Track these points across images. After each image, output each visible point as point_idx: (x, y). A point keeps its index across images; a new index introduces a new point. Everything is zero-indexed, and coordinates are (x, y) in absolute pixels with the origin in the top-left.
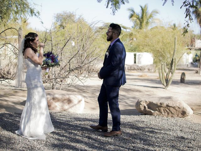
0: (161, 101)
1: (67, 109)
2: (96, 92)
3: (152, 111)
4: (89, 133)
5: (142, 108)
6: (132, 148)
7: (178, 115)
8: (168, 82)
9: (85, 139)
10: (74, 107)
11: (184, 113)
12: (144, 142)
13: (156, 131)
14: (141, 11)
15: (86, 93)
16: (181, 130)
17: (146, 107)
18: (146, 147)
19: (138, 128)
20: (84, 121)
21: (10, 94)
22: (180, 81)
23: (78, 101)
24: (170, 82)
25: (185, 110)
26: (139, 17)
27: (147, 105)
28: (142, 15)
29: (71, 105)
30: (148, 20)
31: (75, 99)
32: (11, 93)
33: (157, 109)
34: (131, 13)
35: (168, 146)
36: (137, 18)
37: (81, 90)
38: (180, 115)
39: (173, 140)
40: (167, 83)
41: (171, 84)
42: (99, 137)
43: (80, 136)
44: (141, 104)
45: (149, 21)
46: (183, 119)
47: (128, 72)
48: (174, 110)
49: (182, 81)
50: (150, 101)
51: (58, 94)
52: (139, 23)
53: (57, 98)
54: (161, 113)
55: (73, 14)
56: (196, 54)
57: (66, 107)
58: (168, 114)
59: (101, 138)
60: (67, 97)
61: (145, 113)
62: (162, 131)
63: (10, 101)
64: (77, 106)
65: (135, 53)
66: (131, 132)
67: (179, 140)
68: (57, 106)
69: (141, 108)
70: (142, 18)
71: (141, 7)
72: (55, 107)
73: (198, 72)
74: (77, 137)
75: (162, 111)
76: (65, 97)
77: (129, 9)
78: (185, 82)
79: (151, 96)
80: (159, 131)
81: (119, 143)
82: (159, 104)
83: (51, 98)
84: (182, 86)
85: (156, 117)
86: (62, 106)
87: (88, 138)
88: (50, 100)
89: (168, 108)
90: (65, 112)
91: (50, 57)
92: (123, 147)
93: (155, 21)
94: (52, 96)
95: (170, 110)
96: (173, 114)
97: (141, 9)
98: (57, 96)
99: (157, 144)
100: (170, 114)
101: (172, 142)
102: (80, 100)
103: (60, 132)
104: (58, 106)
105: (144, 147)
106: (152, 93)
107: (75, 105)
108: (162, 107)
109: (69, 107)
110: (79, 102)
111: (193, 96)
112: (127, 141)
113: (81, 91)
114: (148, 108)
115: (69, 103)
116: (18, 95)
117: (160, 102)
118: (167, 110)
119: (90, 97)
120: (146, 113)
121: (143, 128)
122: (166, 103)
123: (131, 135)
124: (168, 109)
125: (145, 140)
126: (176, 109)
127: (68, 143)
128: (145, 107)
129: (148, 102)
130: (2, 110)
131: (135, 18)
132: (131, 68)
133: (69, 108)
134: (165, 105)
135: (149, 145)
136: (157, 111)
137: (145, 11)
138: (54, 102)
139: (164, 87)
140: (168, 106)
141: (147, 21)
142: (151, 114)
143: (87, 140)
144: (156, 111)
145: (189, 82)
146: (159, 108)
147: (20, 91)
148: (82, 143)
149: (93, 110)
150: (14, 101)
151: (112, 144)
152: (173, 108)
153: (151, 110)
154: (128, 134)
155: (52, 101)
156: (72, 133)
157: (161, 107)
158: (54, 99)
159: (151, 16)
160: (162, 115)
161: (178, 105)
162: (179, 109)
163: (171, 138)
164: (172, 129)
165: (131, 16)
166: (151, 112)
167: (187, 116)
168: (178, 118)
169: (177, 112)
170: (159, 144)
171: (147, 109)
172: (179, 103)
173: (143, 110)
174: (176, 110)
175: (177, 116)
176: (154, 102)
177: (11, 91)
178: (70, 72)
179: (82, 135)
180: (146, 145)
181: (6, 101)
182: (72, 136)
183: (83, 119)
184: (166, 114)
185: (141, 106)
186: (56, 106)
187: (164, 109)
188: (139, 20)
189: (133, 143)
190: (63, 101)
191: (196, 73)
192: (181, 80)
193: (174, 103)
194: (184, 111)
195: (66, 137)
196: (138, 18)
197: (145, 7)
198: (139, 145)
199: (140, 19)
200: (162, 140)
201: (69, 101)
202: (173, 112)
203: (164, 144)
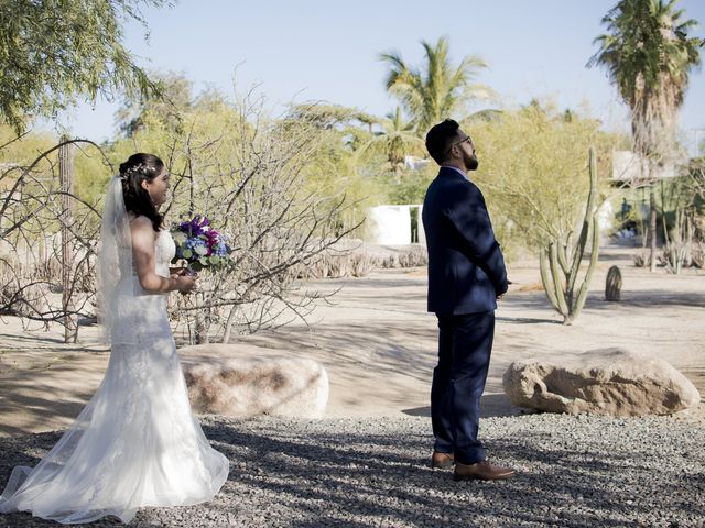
0: (594, 364)
1: (271, 409)
2: (341, 345)
3: (565, 400)
4: (391, 479)
5: (530, 392)
6: (557, 518)
7: (651, 408)
8: (574, 301)
9: (388, 500)
10: (297, 398)
11: (672, 401)
12: (584, 497)
13: (609, 461)
14: (427, 60)
15: (309, 350)
16: (685, 455)
17: (543, 386)
18: (600, 513)
19: (545, 457)
20: (349, 442)
21: (51, 367)
22: (604, 295)
23: (308, 377)
24: (582, 302)
25: (676, 390)
26: (419, 81)
27: (545, 380)
28: (432, 75)
29: (284, 393)
30: (451, 90)
31: (296, 372)
32: (55, 363)
33: (581, 390)
34: (394, 67)
35: (669, 506)
36: (413, 84)
37: (290, 341)
38: (660, 408)
39: (675, 488)
40: (569, 304)
41: (584, 308)
42: (432, 492)
43: (370, 493)
44: (522, 378)
45: (453, 95)
46: (671, 420)
47: (406, 272)
48: (639, 392)
49: (612, 295)
50: (553, 365)
51: (238, 357)
52: (421, 101)
53: (233, 371)
54: (595, 402)
55: (182, 78)
56: (623, 202)
57: (268, 399)
58: (619, 405)
59: (440, 494)
60: (269, 366)
61: (539, 406)
62: (627, 462)
63: (62, 391)
64: (306, 395)
65: (413, 206)
66: (526, 470)
67: (695, 484)
68: (236, 399)
69: (525, 390)
70: (431, 84)
71: (427, 47)
72: (231, 401)
73: (643, 262)
74: (361, 497)
75: (599, 397)
76: (261, 366)
77: (385, 56)
78: (622, 299)
79: (527, 352)
80: (617, 463)
81: (507, 506)
82: (587, 375)
83: (217, 373)
84: (618, 312)
85: (578, 418)
86: (254, 399)
87: (399, 497)
88: (212, 379)
89: (620, 385)
90: (267, 418)
91: (202, 236)
92: (528, 519)
93: (475, 93)
94: (218, 367)
95: (624, 394)
96: (635, 404)
97: (425, 52)
98: (234, 365)
99: (630, 502)
100: (627, 406)
101: (676, 492)
102: (313, 374)
103: (292, 482)
104: (240, 399)
105: (593, 513)
106: (529, 341)
107: (300, 392)
108: (598, 383)
109: (278, 401)
110: (312, 380)
111: (668, 343)
112: (531, 498)
113: (291, 346)
114: (549, 391)
115: (276, 388)
116: (83, 367)
117: (589, 368)
118: (615, 392)
119: (328, 364)
120: (543, 406)
121: (560, 454)
122: (609, 369)
123: (532, 479)
124: (619, 390)
125: (588, 494)
126: (646, 386)
127: (342, 517)
128: (537, 387)
129: (548, 371)
130: (51, 420)
131: (406, 87)
132: (410, 257)
133: (277, 405)
134: (608, 376)
135: (608, 506)
136: (581, 398)
137: (438, 60)
138: (225, 386)
139: (561, 319)
140: (616, 379)
141: (449, 95)
142: (560, 409)
143: (396, 503)
144: (578, 400)
145: (636, 299)
146: (589, 387)
147: (82, 354)
148: (387, 513)
149: (351, 406)
150: (78, 390)
151: (488, 512)
152: (636, 384)
153: (561, 397)
154: (519, 475)
155: (219, 382)
156: (335, 484)
157: (594, 382)
158: (224, 375)
159: (460, 78)
160: (597, 410)
161: (651, 375)
162: (655, 389)
163: (667, 482)
164: (652, 452)
165: (393, 79)
166: (559, 401)
167: (685, 408)
168: (653, 417)
169: (650, 398)
170: (637, 501)
171: (545, 392)
172: (656, 367)
173: (530, 397)
174: (647, 392)
175: (649, 410)
176: (571, 368)
177: (51, 356)
178: (257, 282)
179: (373, 488)
180: (597, 507)
181: (50, 389)
182: (339, 492)
183: (342, 436)
184: (613, 406)
185: (524, 383)
186: (234, 400)
187: (603, 389)
188: (422, 92)
189: (554, 504)
190: (256, 381)
191: (637, 265)
192: (607, 292)
193: (637, 368)
194: (672, 393)
195: (322, 496)
196: (417, 86)
197: (439, 46)
198: (577, 509)
199: (422, 89)
200: (640, 488)
201: (278, 380)
202: (634, 398)
203: (652, 500)
